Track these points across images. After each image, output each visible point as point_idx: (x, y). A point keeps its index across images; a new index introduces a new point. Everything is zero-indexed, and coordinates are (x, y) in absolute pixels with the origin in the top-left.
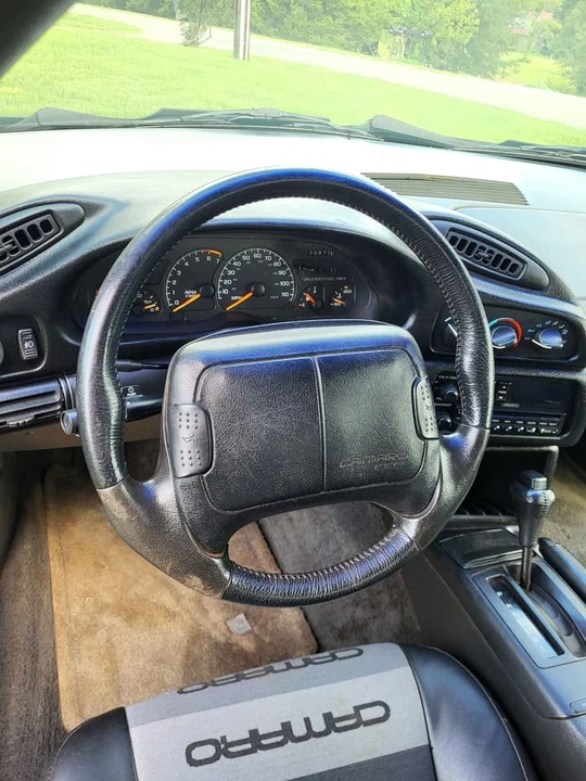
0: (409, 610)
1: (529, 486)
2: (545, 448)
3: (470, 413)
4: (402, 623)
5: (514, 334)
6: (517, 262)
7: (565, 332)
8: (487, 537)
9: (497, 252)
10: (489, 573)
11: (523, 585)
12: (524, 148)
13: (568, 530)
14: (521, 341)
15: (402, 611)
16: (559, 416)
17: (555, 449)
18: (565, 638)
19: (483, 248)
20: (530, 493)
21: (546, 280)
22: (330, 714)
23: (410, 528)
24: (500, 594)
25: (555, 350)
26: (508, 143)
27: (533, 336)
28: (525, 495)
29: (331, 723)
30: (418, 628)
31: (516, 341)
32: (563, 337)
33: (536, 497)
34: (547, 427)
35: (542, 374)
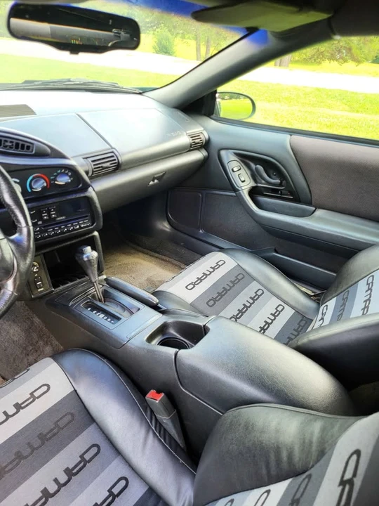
0: (55, 342)
1: (83, 253)
2: (90, 235)
3: (19, 222)
4: (53, 350)
5: (43, 181)
6: (29, 144)
7: (70, 174)
8: (79, 288)
9: (15, 141)
10: (82, 302)
11: (100, 301)
12: (36, 83)
13: (133, 275)
14: (51, 185)
15: (51, 344)
16: (87, 216)
17: (96, 233)
18: (123, 314)
19: (6, 141)
20: (85, 256)
21: (49, 150)
22: (17, 403)
23: (10, 286)
24: (89, 309)
25: (67, 184)
26: (26, 82)
27: (55, 180)
28: (83, 259)
29: (18, 407)
30: (62, 347)
31: (45, 184)
32: (70, 177)
33: (88, 257)
34: (84, 223)
35: (69, 197)
